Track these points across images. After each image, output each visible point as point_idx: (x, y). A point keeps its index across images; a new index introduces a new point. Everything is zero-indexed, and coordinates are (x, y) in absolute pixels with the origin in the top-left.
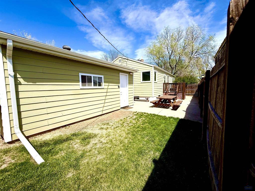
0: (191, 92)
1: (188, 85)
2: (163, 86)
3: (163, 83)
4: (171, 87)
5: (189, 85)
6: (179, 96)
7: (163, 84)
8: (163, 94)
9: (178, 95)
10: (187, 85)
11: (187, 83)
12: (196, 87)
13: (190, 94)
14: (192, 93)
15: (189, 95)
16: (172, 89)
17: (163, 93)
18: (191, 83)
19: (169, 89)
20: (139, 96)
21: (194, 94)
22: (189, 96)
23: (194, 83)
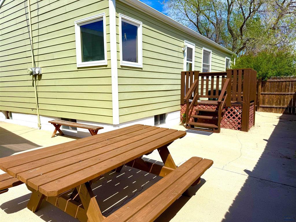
0: (277, 102)
1: (269, 80)
2: (179, 82)
3: (179, 72)
4: (210, 87)
5: (271, 80)
6: (231, 118)
7: (179, 77)
8: (179, 107)
9: (229, 115)
10: (266, 81)
11: (267, 73)
12: (292, 87)
13: (274, 106)
14: (280, 102)
15: (270, 109)
16: (212, 93)
17: (182, 105)
18: (279, 74)
19: (205, 91)
20: (74, 121)
21: (286, 106)
22: (271, 111)
23: (287, 74)
